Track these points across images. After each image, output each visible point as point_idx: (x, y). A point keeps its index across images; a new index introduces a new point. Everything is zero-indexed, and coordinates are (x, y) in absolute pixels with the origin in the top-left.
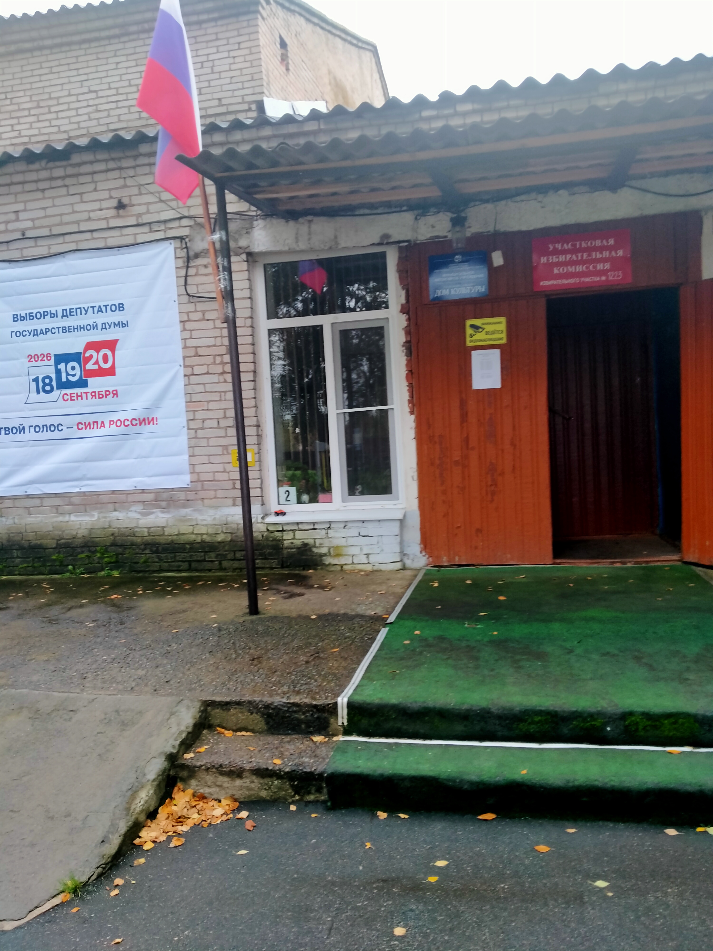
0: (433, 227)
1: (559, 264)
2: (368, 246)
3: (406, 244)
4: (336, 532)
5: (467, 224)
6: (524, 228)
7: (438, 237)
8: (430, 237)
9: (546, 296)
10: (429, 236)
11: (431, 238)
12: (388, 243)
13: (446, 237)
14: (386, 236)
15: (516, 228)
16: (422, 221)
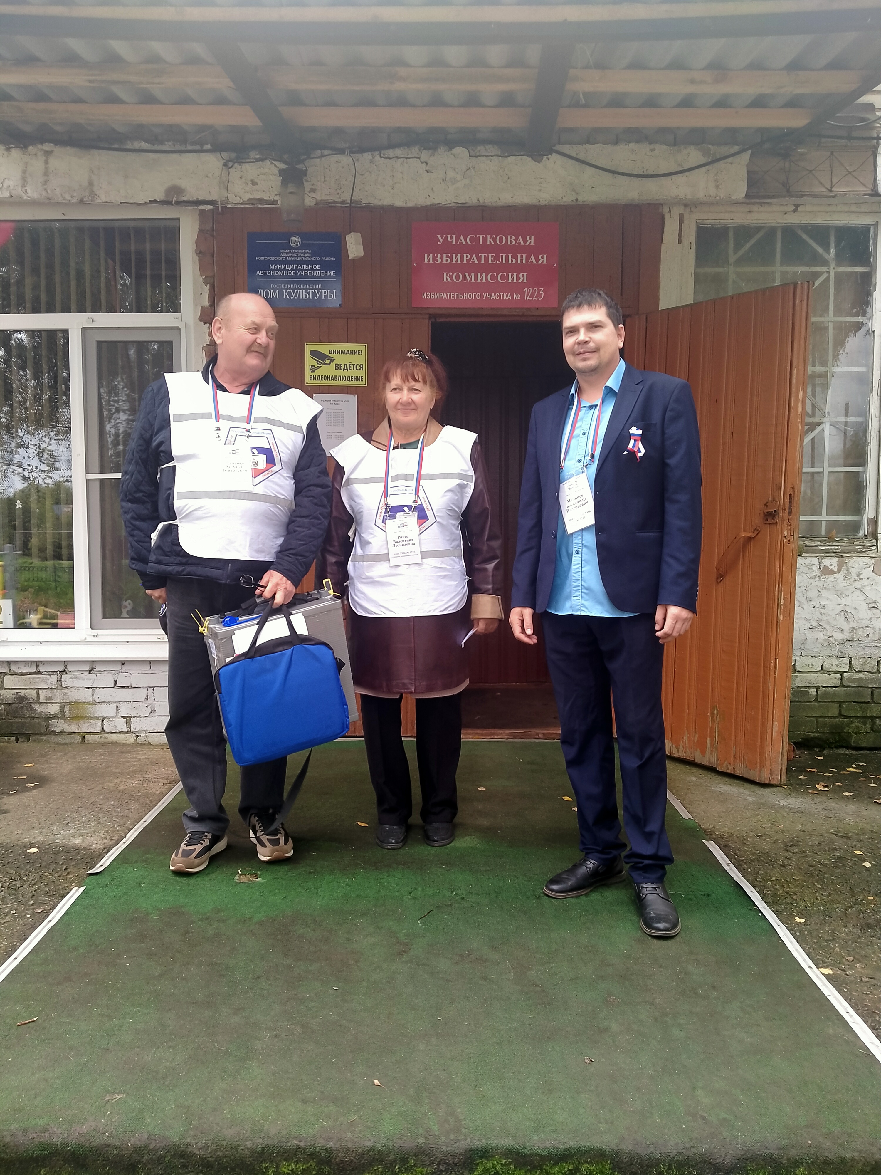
0: (254, 183)
1: (451, 268)
2: (146, 204)
3: (210, 207)
4: (76, 678)
5: (307, 186)
6: (399, 203)
7: (261, 201)
8: (249, 200)
9: (431, 316)
10: (246, 197)
11: (251, 201)
12: (178, 203)
13: (275, 202)
14: (176, 190)
15: (386, 201)
16: (236, 172)
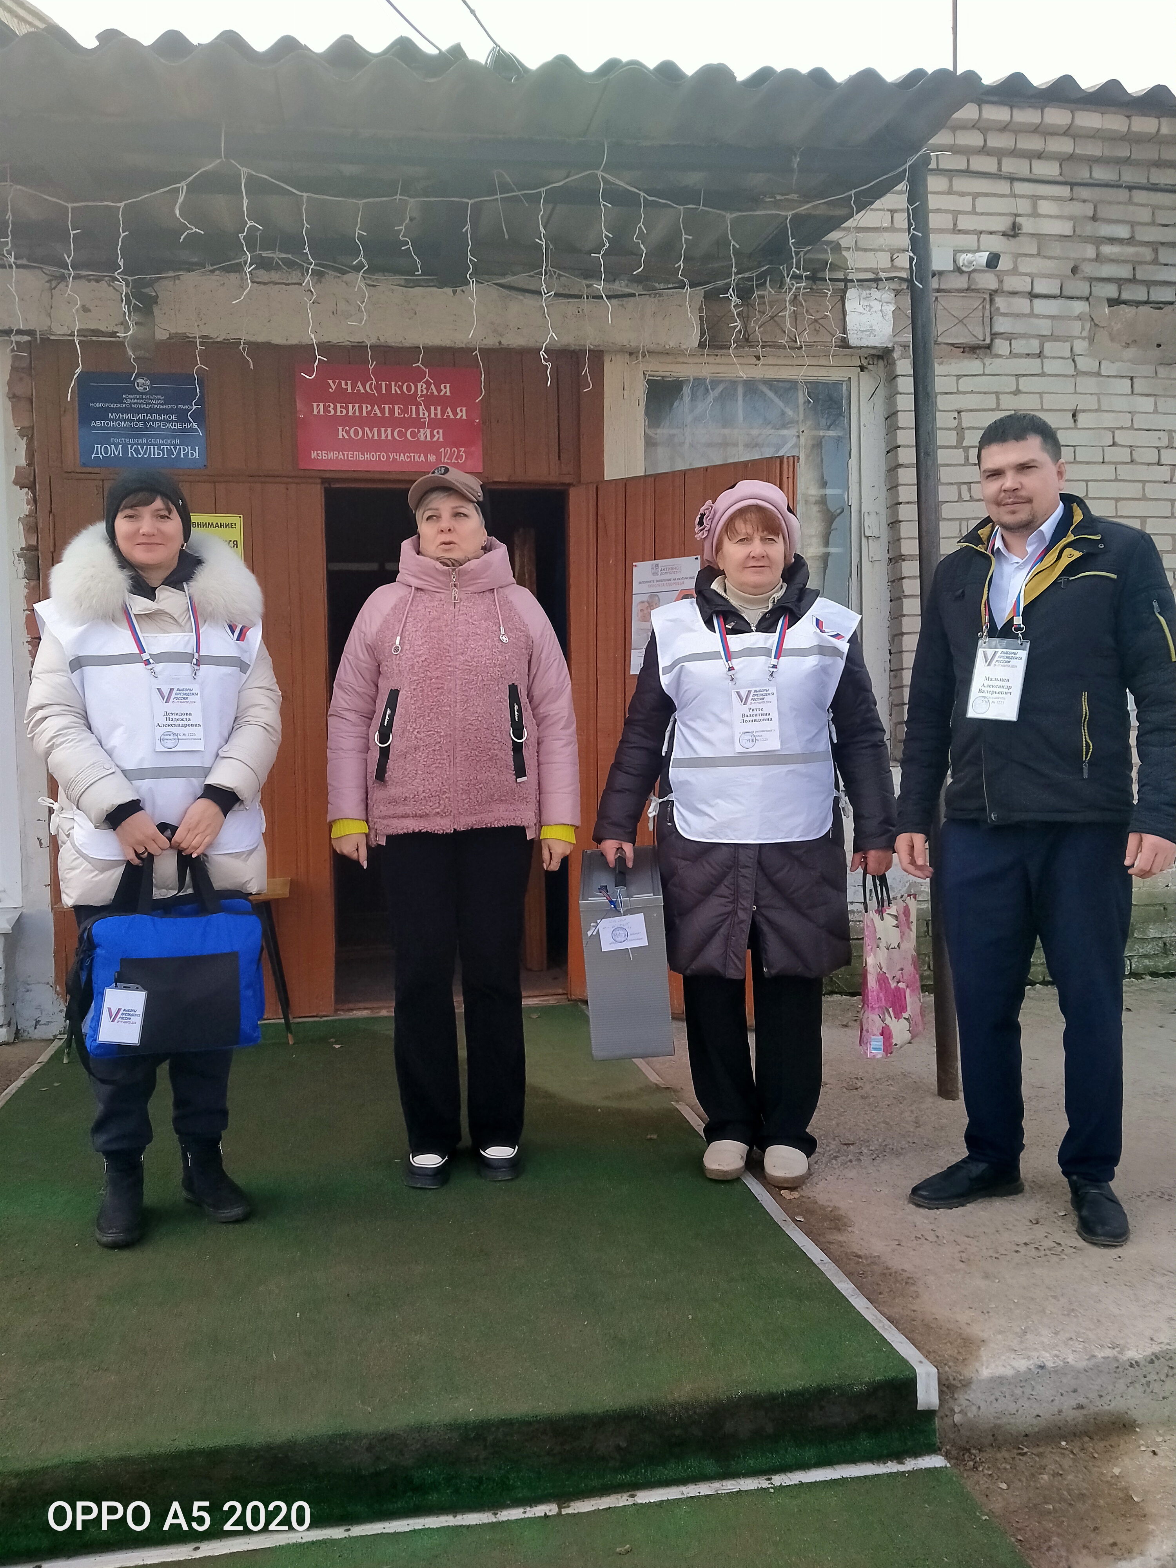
0: (85, 310)
1: (347, 421)
3: (27, 338)
5: (159, 315)
6: (279, 340)
7: (96, 332)
8: (81, 330)
9: (324, 481)
10: (76, 327)
13: (113, 334)
16: (61, 295)
